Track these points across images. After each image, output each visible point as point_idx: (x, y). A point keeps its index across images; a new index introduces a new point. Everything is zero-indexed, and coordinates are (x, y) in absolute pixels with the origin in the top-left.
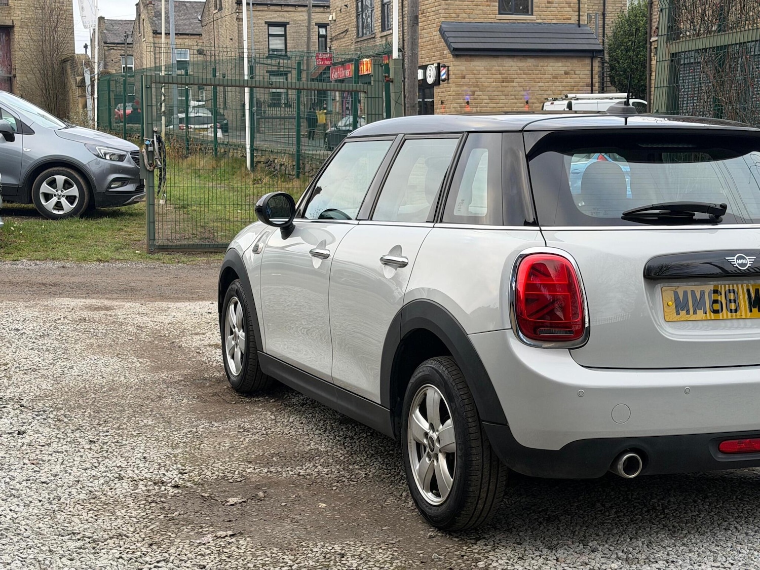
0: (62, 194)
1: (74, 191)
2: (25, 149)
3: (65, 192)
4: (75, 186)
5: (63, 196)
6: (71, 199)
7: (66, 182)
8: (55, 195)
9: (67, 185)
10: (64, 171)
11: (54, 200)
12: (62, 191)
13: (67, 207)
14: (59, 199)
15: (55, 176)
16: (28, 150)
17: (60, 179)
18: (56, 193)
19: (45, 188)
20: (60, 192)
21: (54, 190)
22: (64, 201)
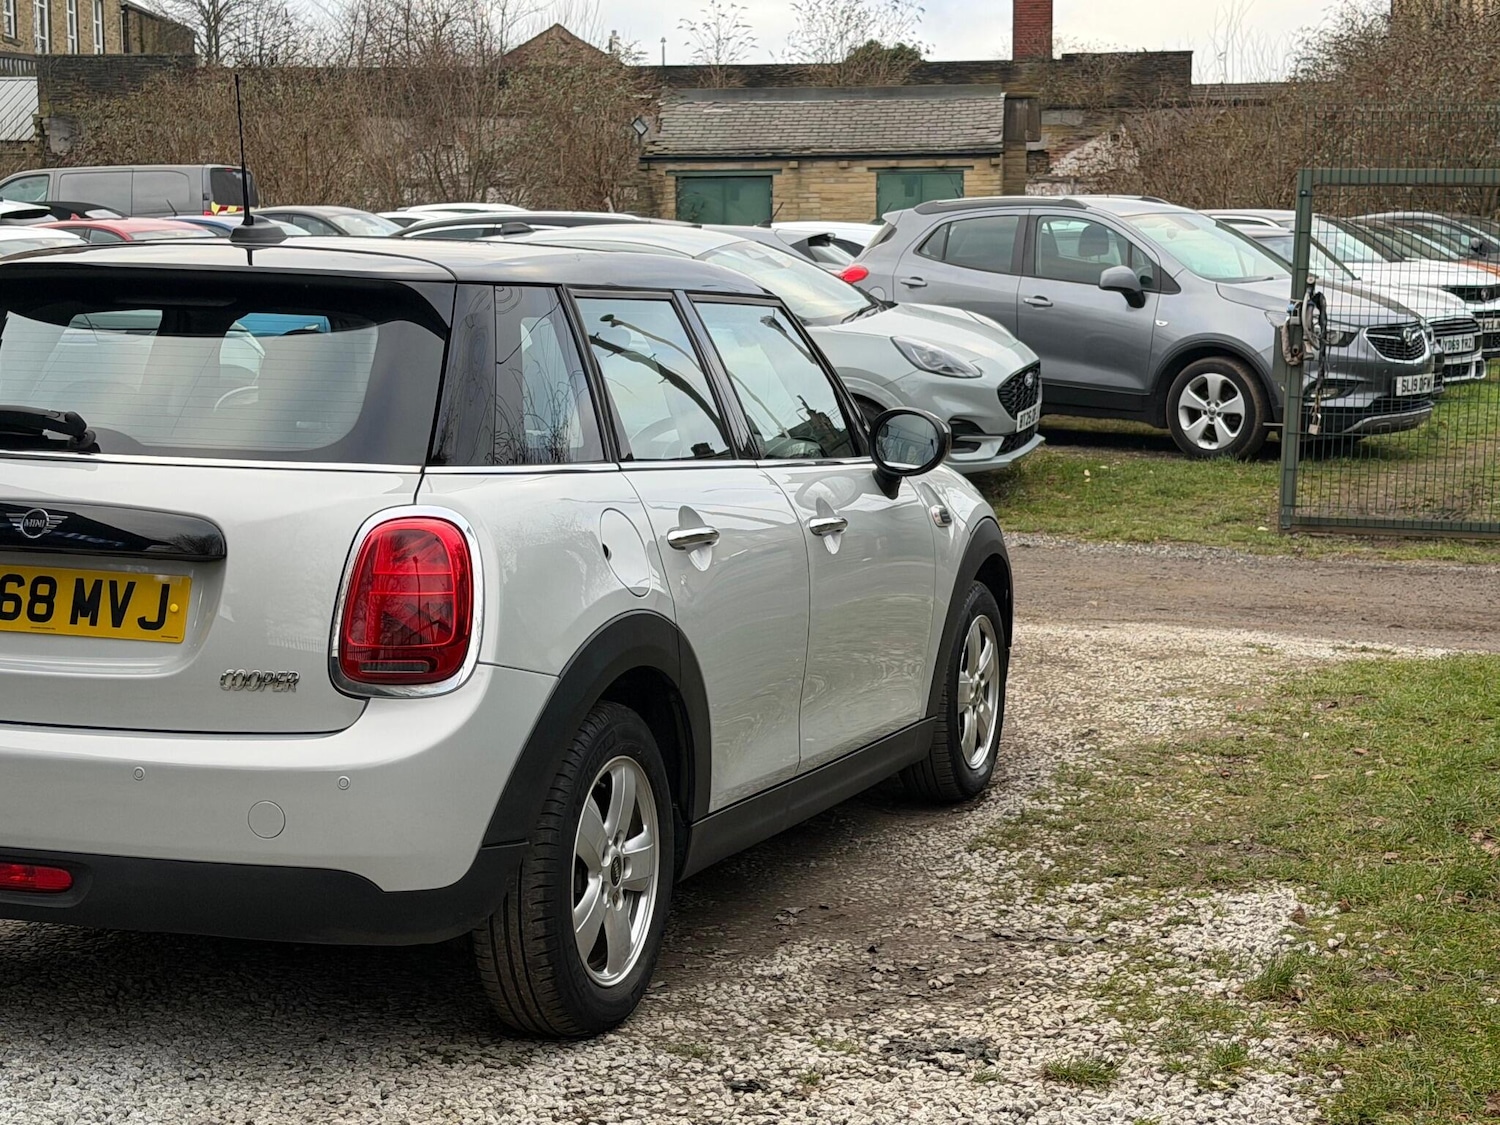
0: (1217, 410)
1: (1237, 405)
2: (1158, 322)
3: (1222, 405)
4: (1239, 394)
5: (1219, 414)
6: (1231, 420)
7: (1225, 385)
8: (1205, 413)
9: (1226, 392)
10: (1220, 364)
11: (1204, 420)
12: (1217, 405)
13: (1226, 435)
14: (1212, 419)
15: (1206, 376)
16: (1165, 323)
17: (1215, 380)
18: (1207, 408)
19: (1189, 397)
20: (1213, 405)
21: (1204, 403)
22: (1219, 423)
